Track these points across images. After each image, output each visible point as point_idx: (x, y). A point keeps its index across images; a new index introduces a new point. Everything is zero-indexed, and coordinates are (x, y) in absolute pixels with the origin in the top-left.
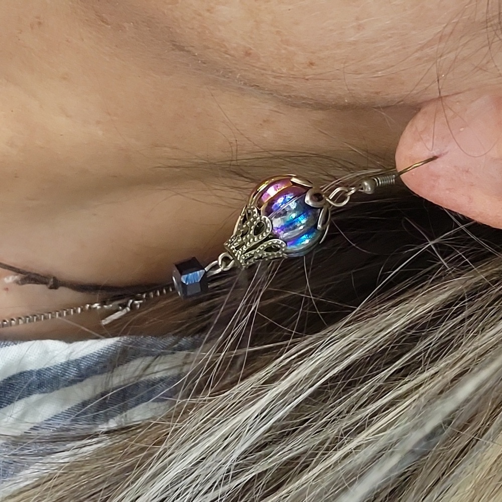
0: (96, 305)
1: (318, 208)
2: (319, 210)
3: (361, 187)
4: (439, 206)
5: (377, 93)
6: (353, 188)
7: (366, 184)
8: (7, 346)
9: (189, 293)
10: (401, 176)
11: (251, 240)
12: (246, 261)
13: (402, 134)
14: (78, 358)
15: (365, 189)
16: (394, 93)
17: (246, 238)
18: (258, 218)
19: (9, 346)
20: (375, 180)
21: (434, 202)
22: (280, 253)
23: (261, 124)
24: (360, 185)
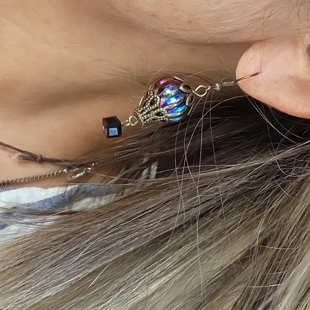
0: (65, 170)
1: (187, 93)
2: (188, 94)
3: (214, 86)
4: (260, 101)
5: (227, 38)
6: (209, 87)
7: (217, 85)
8: (9, 190)
9: (110, 135)
10: (238, 82)
11: (148, 109)
12: (144, 120)
13: (239, 59)
14: (51, 197)
15: (216, 88)
16: (237, 38)
17: (145, 107)
18: (153, 96)
19: (11, 190)
20: (222, 83)
21: (256, 99)
22: (164, 117)
23: (160, 49)
24: (214, 85)
